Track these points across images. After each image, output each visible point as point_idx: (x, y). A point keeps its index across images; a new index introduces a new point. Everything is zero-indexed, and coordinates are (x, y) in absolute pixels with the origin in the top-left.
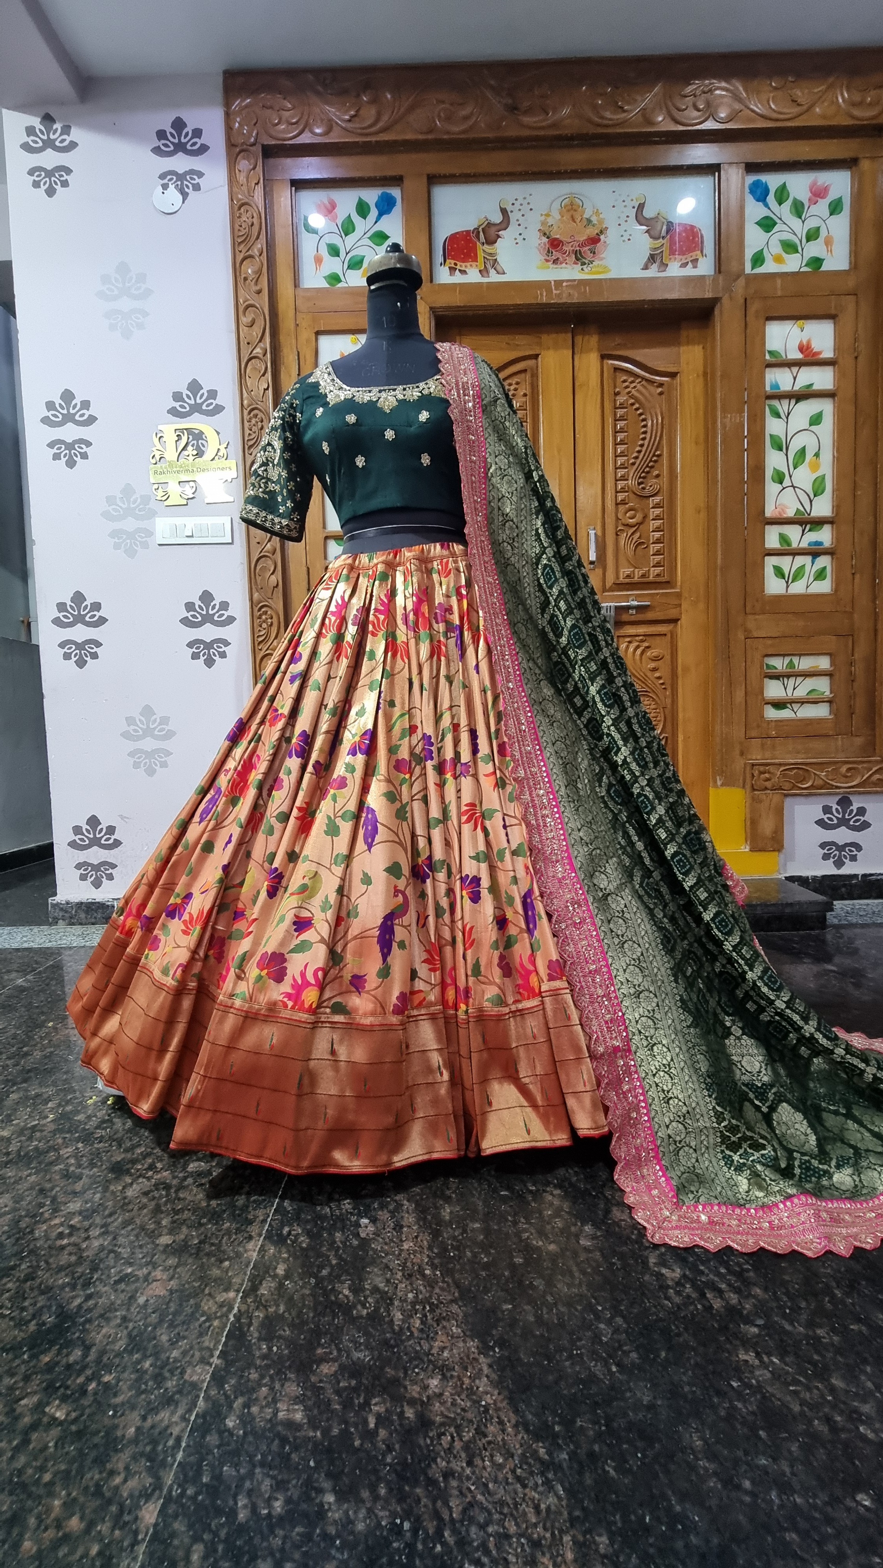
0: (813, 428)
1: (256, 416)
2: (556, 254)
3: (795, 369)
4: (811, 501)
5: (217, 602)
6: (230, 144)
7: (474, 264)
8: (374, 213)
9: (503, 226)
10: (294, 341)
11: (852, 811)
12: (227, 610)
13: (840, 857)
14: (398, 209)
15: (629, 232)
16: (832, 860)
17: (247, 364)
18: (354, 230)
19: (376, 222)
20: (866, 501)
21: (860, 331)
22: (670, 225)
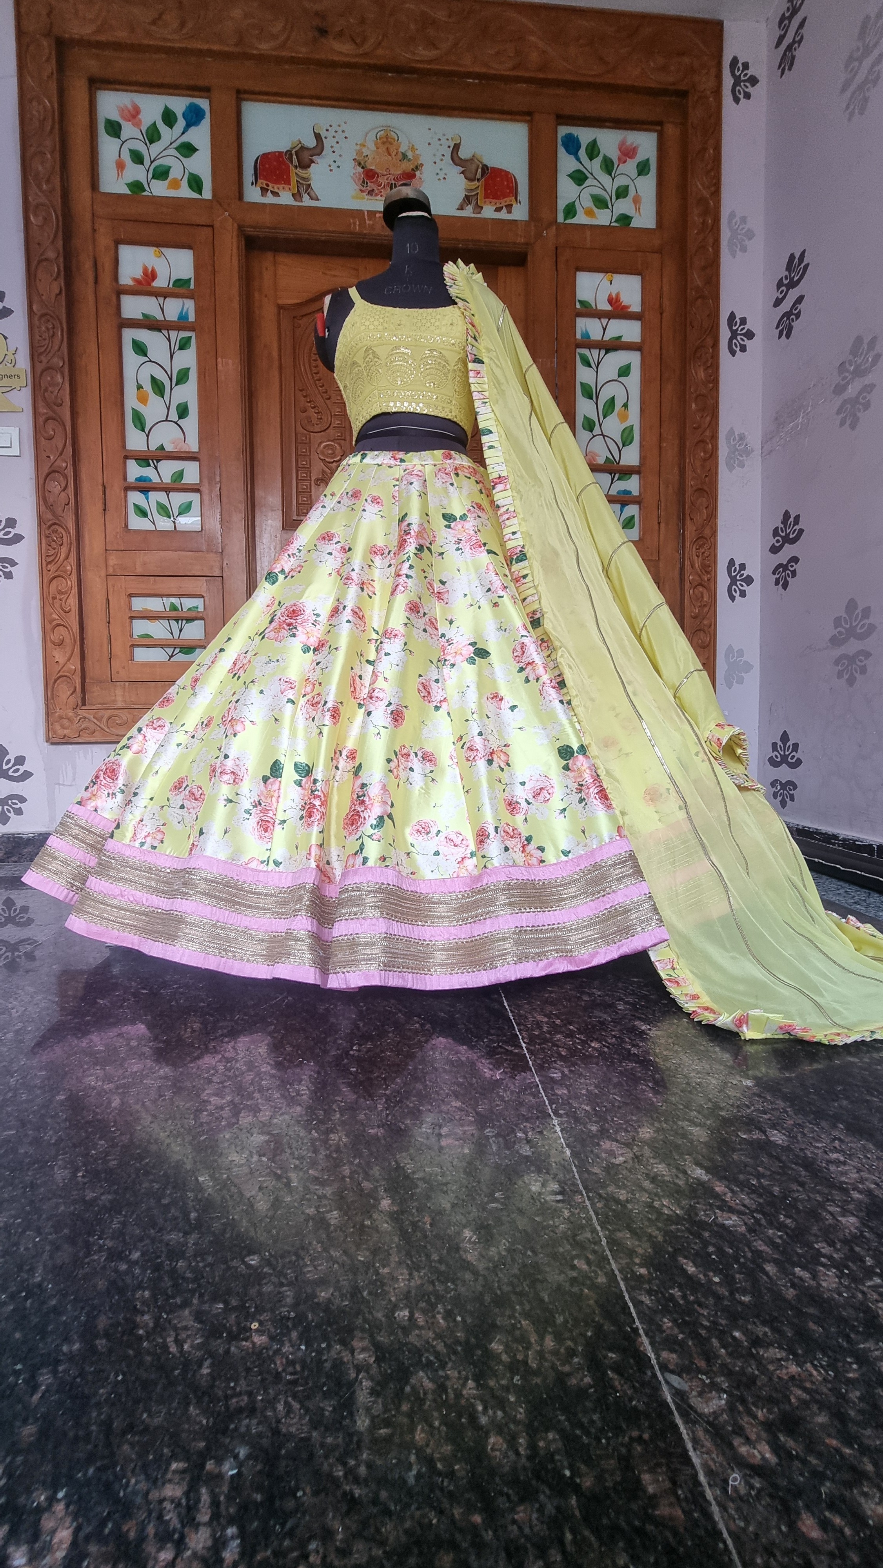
0: (621, 379)
1: (47, 322)
2: (371, 185)
3: (604, 321)
4: (620, 451)
5: (3, 518)
6: (20, 32)
7: (287, 187)
8: (181, 123)
9: (318, 150)
10: (91, 248)
12: (13, 527)
14: (205, 125)
15: (443, 171)
17: (37, 268)
18: (159, 138)
19: (183, 133)
20: (671, 453)
21: (665, 289)
22: (485, 168)
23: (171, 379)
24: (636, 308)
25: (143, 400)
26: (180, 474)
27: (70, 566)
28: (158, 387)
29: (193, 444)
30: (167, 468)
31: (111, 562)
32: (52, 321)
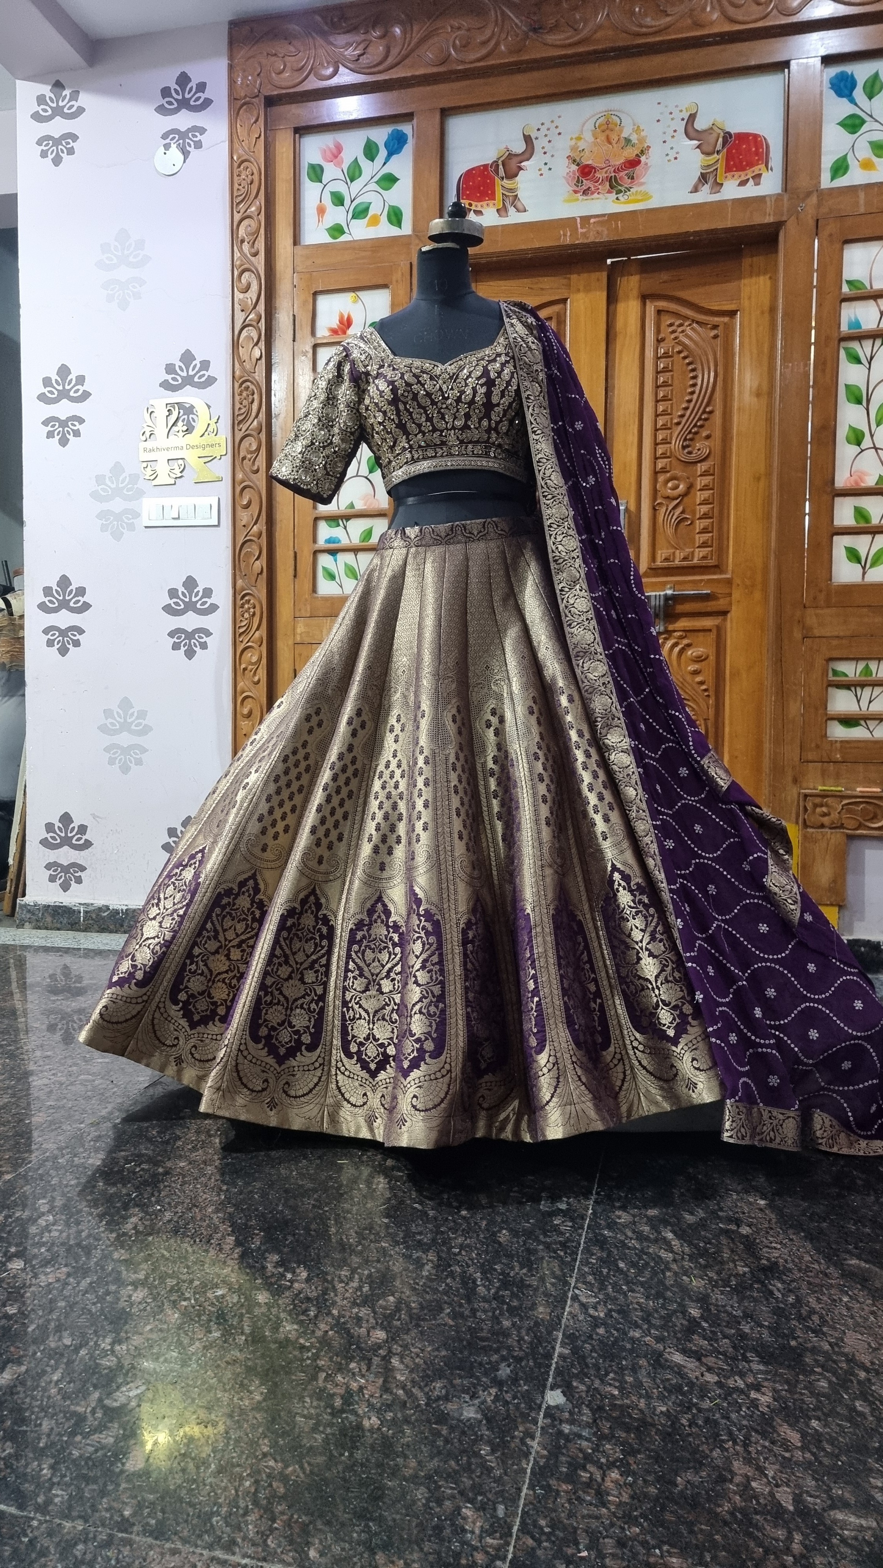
1: (247, 389)
2: (587, 183)
5: (200, 588)
6: (233, 98)
7: (491, 202)
8: (383, 153)
9: (527, 156)
10: (289, 304)
12: (210, 597)
14: (408, 150)
15: (675, 150)
17: (240, 332)
19: (385, 164)
22: (728, 136)
26: (368, 533)
27: (262, 634)
29: (382, 500)
30: (356, 528)
31: (299, 631)
32: (252, 387)
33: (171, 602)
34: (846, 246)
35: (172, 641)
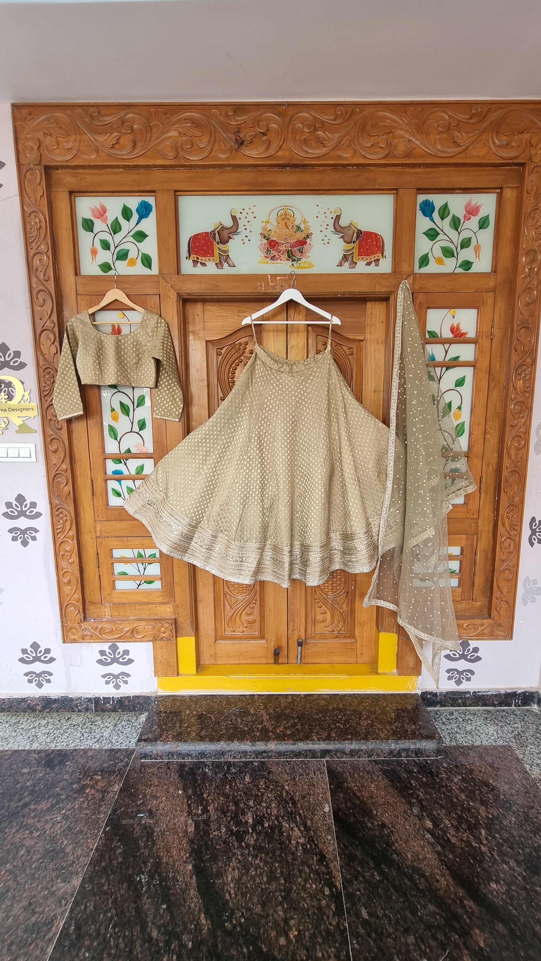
0: (457, 388)
1: (49, 373)
2: (274, 253)
3: (447, 346)
4: (453, 440)
5: (28, 502)
6: (19, 165)
7: (212, 258)
8: (135, 217)
9: (234, 230)
11: (469, 650)
12: (35, 508)
13: (459, 678)
14: (153, 216)
15: (328, 238)
16: (454, 680)
17: (40, 334)
18: (120, 230)
19: (137, 224)
20: (493, 440)
21: (495, 320)
22: (359, 232)
23: (133, 403)
24: (471, 334)
25: (115, 419)
26: (142, 468)
27: (73, 533)
28: (125, 409)
29: (149, 448)
30: (133, 464)
31: (98, 529)
32: (52, 372)
33: (8, 510)
34: (428, 310)
35: (11, 535)
